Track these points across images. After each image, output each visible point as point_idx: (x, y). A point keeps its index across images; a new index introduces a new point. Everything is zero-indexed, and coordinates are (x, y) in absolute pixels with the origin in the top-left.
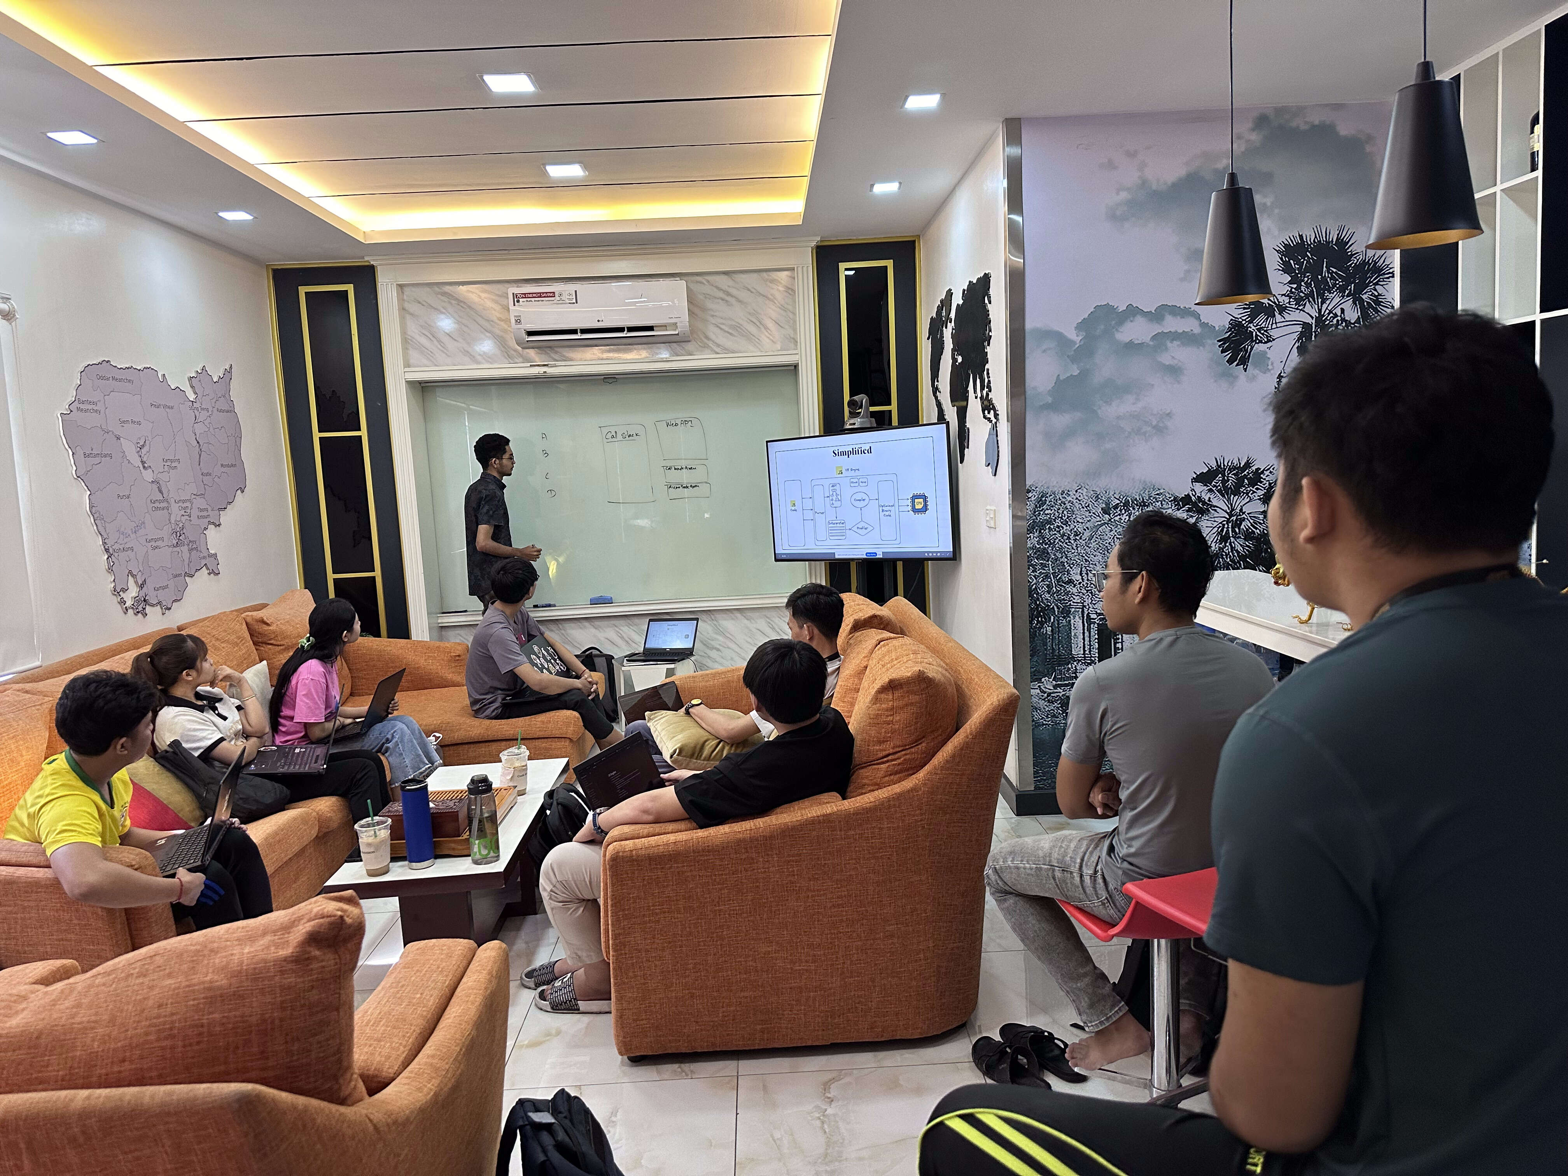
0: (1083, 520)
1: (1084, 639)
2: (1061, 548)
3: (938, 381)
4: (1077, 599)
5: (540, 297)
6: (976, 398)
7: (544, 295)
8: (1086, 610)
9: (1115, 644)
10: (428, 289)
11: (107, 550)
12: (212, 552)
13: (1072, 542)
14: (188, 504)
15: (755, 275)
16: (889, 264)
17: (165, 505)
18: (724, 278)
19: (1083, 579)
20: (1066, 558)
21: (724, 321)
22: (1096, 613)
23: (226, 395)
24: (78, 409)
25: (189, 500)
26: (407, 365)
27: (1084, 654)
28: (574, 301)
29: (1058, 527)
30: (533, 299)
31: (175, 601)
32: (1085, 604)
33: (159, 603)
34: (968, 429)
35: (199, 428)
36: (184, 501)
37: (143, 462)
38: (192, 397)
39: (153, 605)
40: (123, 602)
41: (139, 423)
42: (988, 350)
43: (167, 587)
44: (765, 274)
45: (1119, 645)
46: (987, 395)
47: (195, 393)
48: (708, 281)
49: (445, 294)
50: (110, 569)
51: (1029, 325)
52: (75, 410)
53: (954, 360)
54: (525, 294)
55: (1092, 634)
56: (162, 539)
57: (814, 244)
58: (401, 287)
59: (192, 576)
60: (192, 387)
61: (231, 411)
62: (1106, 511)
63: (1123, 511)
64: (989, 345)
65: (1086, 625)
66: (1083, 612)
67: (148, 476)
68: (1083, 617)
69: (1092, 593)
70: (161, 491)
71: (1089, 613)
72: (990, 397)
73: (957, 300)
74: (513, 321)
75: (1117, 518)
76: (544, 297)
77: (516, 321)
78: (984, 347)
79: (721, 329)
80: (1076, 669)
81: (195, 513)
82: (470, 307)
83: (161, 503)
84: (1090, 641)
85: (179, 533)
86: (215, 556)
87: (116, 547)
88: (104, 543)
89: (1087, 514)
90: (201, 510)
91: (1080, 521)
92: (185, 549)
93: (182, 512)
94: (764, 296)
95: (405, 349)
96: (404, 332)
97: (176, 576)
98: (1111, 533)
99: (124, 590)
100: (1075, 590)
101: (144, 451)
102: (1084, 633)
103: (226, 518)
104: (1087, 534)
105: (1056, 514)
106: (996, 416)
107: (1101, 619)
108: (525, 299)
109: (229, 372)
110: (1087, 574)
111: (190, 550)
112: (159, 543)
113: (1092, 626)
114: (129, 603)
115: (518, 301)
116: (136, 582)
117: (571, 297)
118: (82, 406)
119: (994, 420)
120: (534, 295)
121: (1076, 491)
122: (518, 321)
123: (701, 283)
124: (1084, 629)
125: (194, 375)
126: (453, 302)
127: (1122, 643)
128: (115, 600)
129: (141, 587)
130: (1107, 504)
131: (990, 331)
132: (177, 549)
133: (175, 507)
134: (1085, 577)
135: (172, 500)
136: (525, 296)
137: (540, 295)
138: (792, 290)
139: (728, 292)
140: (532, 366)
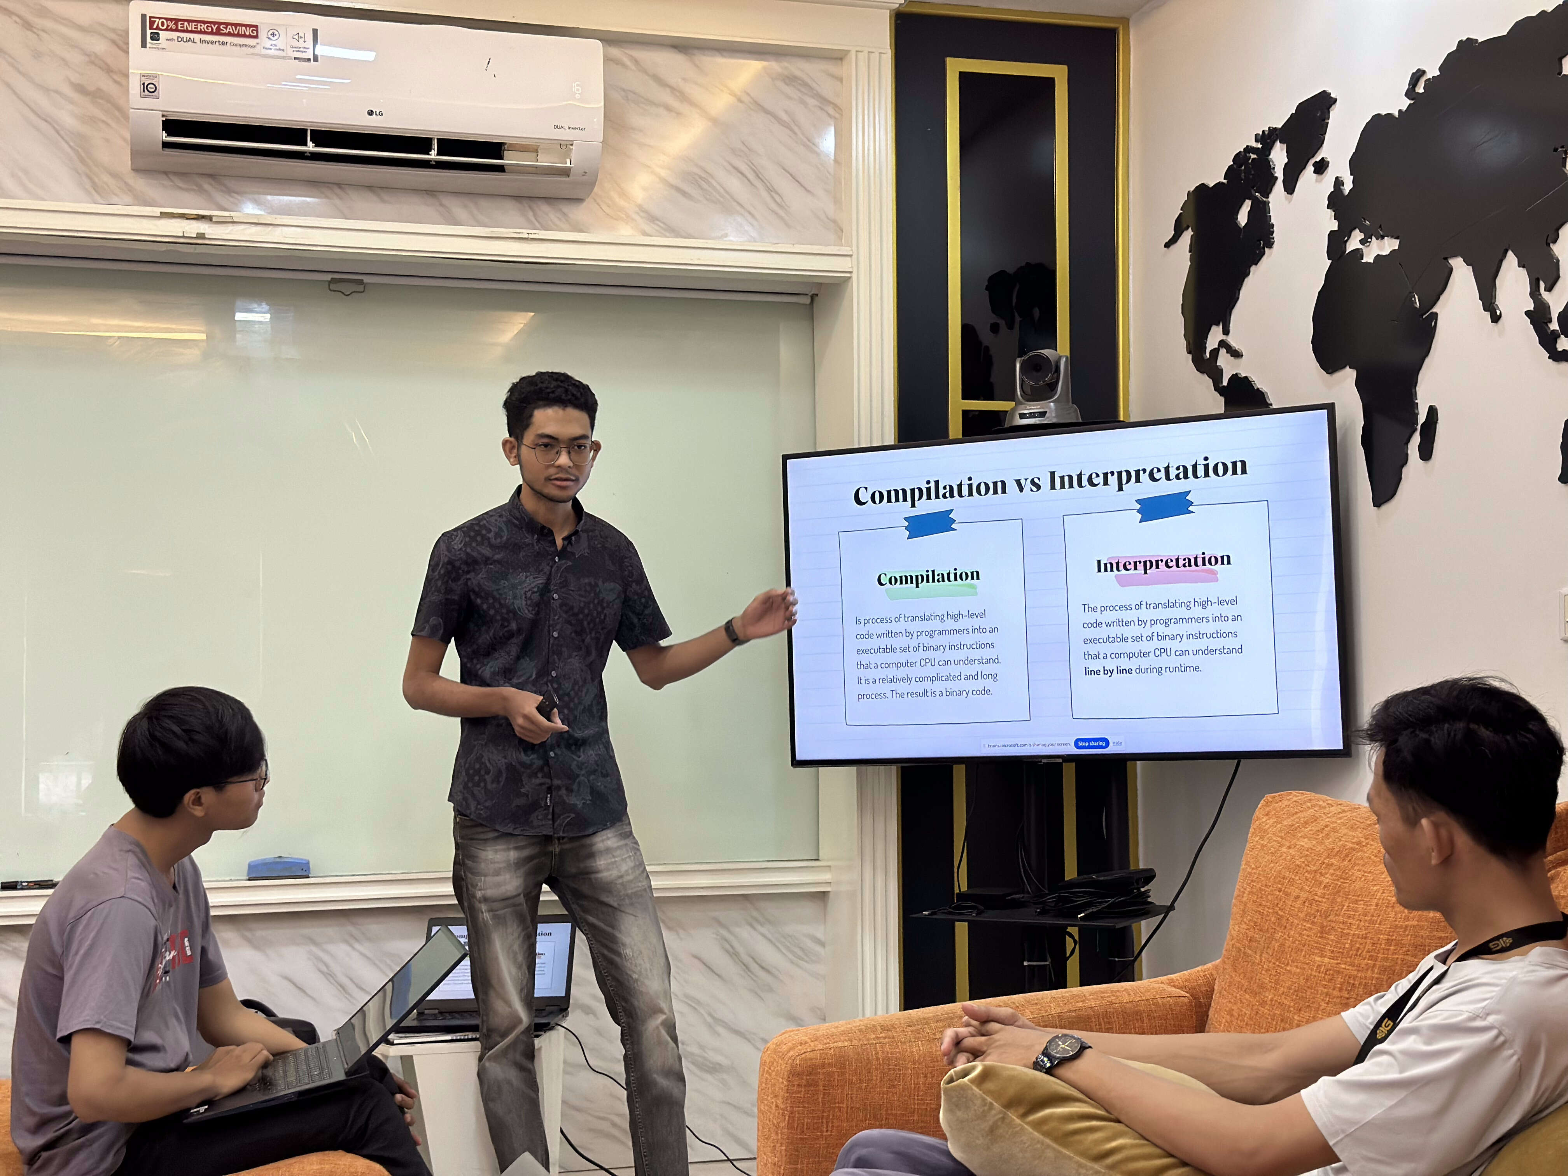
3: (1228, 333)
5: (218, 33)
6: (1497, 320)
7: (230, 29)
16: (1059, 73)
28: (309, 54)
30: (197, 37)
48: (636, 62)
53: (1344, 260)
54: (176, 21)
73: (1369, 106)
74: (132, 89)
76: (229, 34)
77: (145, 87)
108: (175, 35)
115: (155, 37)
117: (301, 44)
120: (203, 27)
122: (149, 89)
136: (175, 25)
137: (218, 28)
138: (836, 106)
139: (682, 93)
140: (163, 215)
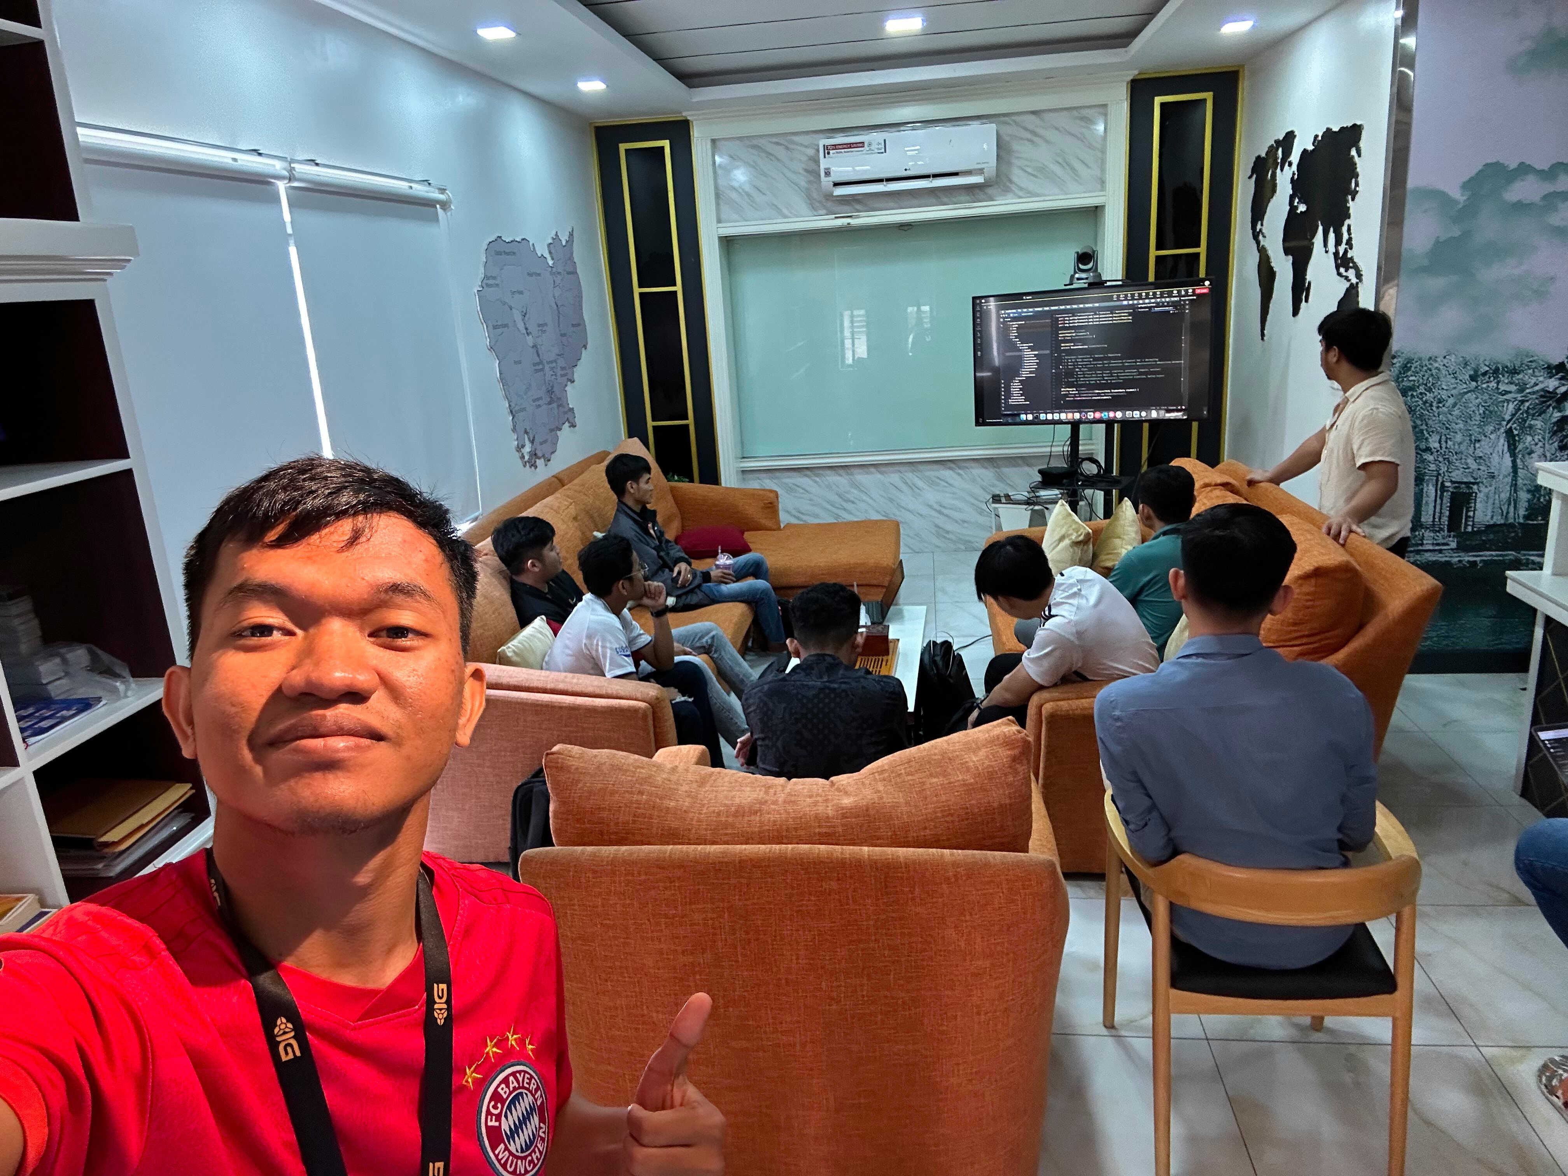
0: (1447, 387)
1: (1435, 507)
2: (1422, 415)
3: (1262, 225)
4: (1433, 467)
5: (851, 148)
6: (1327, 252)
7: (855, 145)
8: (1440, 478)
9: (1468, 511)
10: (738, 142)
11: (511, 411)
12: (571, 406)
13: (1434, 408)
14: (554, 364)
15: (1065, 113)
16: (1209, 96)
17: (541, 367)
18: (1032, 117)
19: (1441, 447)
20: (1427, 425)
21: (1029, 163)
22: (1451, 481)
23: (571, 258)
24: (487, 285)
25: (555, 361)
26: (719, 221)
27: (1434, 521)
28: (883, 150)
29: (1421, 393)
30: (843, 150)
31: (553, 452)
32: (1441, 472)
33: (543, 456)
34: (1309, 283)
35: (557, 292)
36: (551, 362)
37: (526, 329)
38: (551, 262)
39: (539, 458)
40: (523, 457)
41: (521, 293)
42: (1351, 204)
43: (545, 442)
44: (1075, 113)
45: (1471, 514)
46: (1346, 252)
47: (553, 259)
49: (754, 147)
50: (514, 430)
51: (1412, 182)
52: (484, 286)
53: (1293, 209)
54: (836, 145)
55: (1445, 501)
56: (540, 399)
57: (1130, 78)
58: (714, 141)
59: (560, 429)
60: (550, 253)
61: (574, 273)
62: (1473, 378)
63: (1492, 379)
64: (1353, 199)
65: (1439, 492)
66: (1437, 481)
67: (530, 340)
68: (1437, 484)
69: (1449, 461)
70: (538, 355)
71: (1443, 481)
72: (1349, 256)
73: (1303, 143)
74: (822, 174)
75: (1484, 386)
76: (854, 148)
77: (826, 173)
78: (1347, 201)
79: (1026, 171)
80: (1423, 536)
81: (559, 372)
82: (778, 160)
83: (538, 366)
84: (1441, 509)
85: (550, 392)
86: (572, 410)
87: (517, 408)
88: (510, 406)
89: (1453, 381)
90: (563, 369)
91: (1445, 388)
92: (555, 405)
93: (551, 373)
94: (1073, 135)
95: (718, 204)
96: (716, 187)
97: (552, 430)
98: (1477, 401)
99: (523, 446)
100: (1431, 458)
101: (526, 318)
102: (1436, 501)
103: (579, 373)
104: (1451, 401)
105: (1421, 381)
106: (1359, 276)
107: (1455, 488)
108: (836, 151)
109: (571, 235)
110: (1446, 442)
111: (559, 406)
112: (540, 402)
113: (1445, 494)
114: (527, 458)
115: (829, 153)
116: (529, 439)
117: (880, 145)
118: (488, 282)
119: (1354, 280)
120: (844, 146)
121: (1445, 357)
122: (828, 174)
123: (1009, 124)
124: (1436, 496)
125: (550, 241)
126: (763, 155)
127: (1474, 511)
128: (517, 455)
129: (532, 442)
130: (1476, 371)
131: (1357, 185)
132: (550, 406)
133: (547, 367)
134: (1444, 445)
135: (545, 362)
136: (835, 147)
137: (850, 146)
139: (1034, 132)
140: (836, 218)
